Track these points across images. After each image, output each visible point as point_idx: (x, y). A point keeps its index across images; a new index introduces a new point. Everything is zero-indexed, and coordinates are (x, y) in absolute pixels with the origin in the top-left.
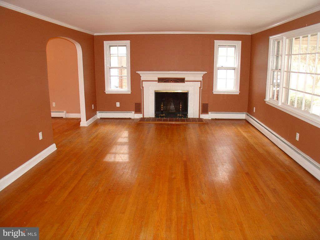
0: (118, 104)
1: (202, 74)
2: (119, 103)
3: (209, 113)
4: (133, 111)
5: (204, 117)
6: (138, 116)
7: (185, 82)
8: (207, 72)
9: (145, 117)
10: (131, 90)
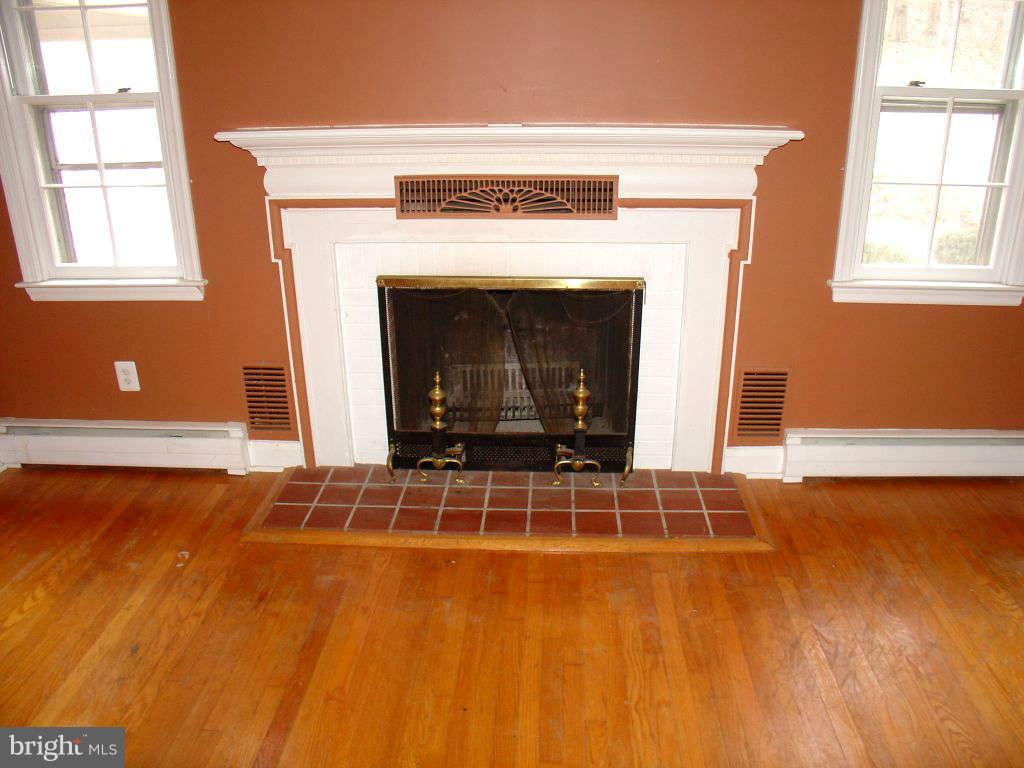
0: (127, 375)
1: (758, 145)
2: (131, 366)
3: (793, 437)
4: (236, 419)
5: (754, 462)
6: (274, 457)
7: (621, 212)
8: (799, 135)
9: (321, 460)
10: (205, 275)
